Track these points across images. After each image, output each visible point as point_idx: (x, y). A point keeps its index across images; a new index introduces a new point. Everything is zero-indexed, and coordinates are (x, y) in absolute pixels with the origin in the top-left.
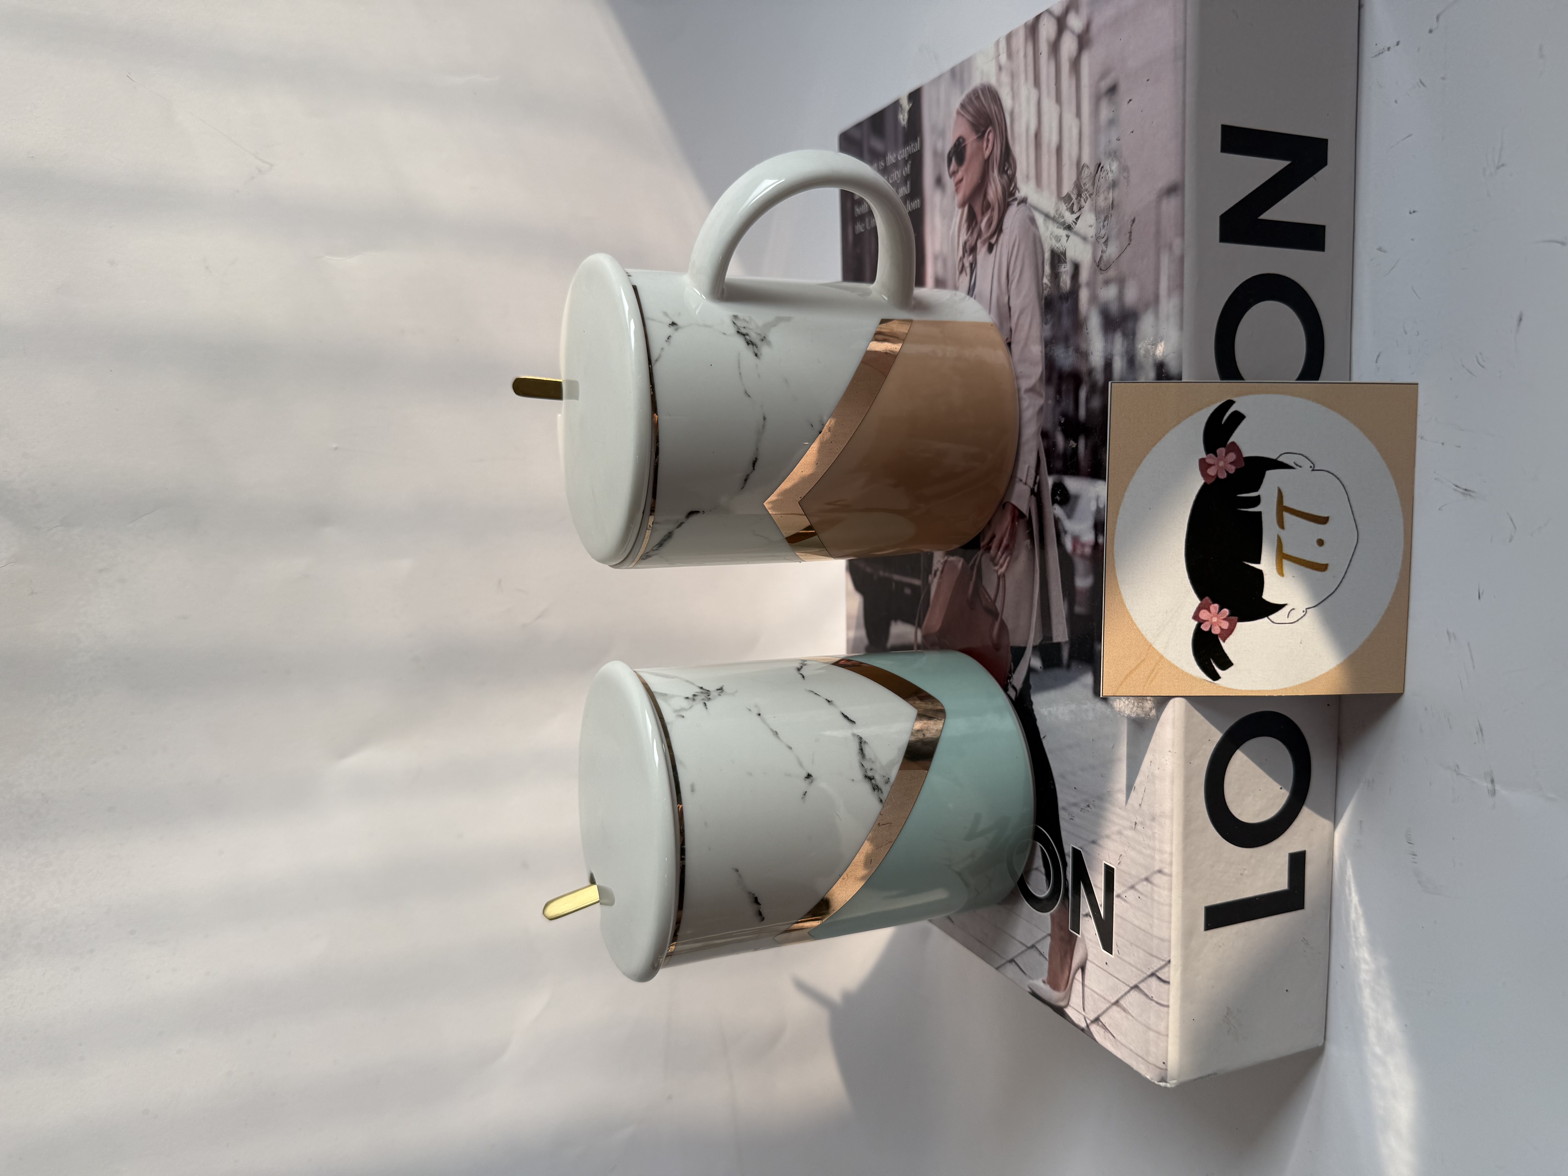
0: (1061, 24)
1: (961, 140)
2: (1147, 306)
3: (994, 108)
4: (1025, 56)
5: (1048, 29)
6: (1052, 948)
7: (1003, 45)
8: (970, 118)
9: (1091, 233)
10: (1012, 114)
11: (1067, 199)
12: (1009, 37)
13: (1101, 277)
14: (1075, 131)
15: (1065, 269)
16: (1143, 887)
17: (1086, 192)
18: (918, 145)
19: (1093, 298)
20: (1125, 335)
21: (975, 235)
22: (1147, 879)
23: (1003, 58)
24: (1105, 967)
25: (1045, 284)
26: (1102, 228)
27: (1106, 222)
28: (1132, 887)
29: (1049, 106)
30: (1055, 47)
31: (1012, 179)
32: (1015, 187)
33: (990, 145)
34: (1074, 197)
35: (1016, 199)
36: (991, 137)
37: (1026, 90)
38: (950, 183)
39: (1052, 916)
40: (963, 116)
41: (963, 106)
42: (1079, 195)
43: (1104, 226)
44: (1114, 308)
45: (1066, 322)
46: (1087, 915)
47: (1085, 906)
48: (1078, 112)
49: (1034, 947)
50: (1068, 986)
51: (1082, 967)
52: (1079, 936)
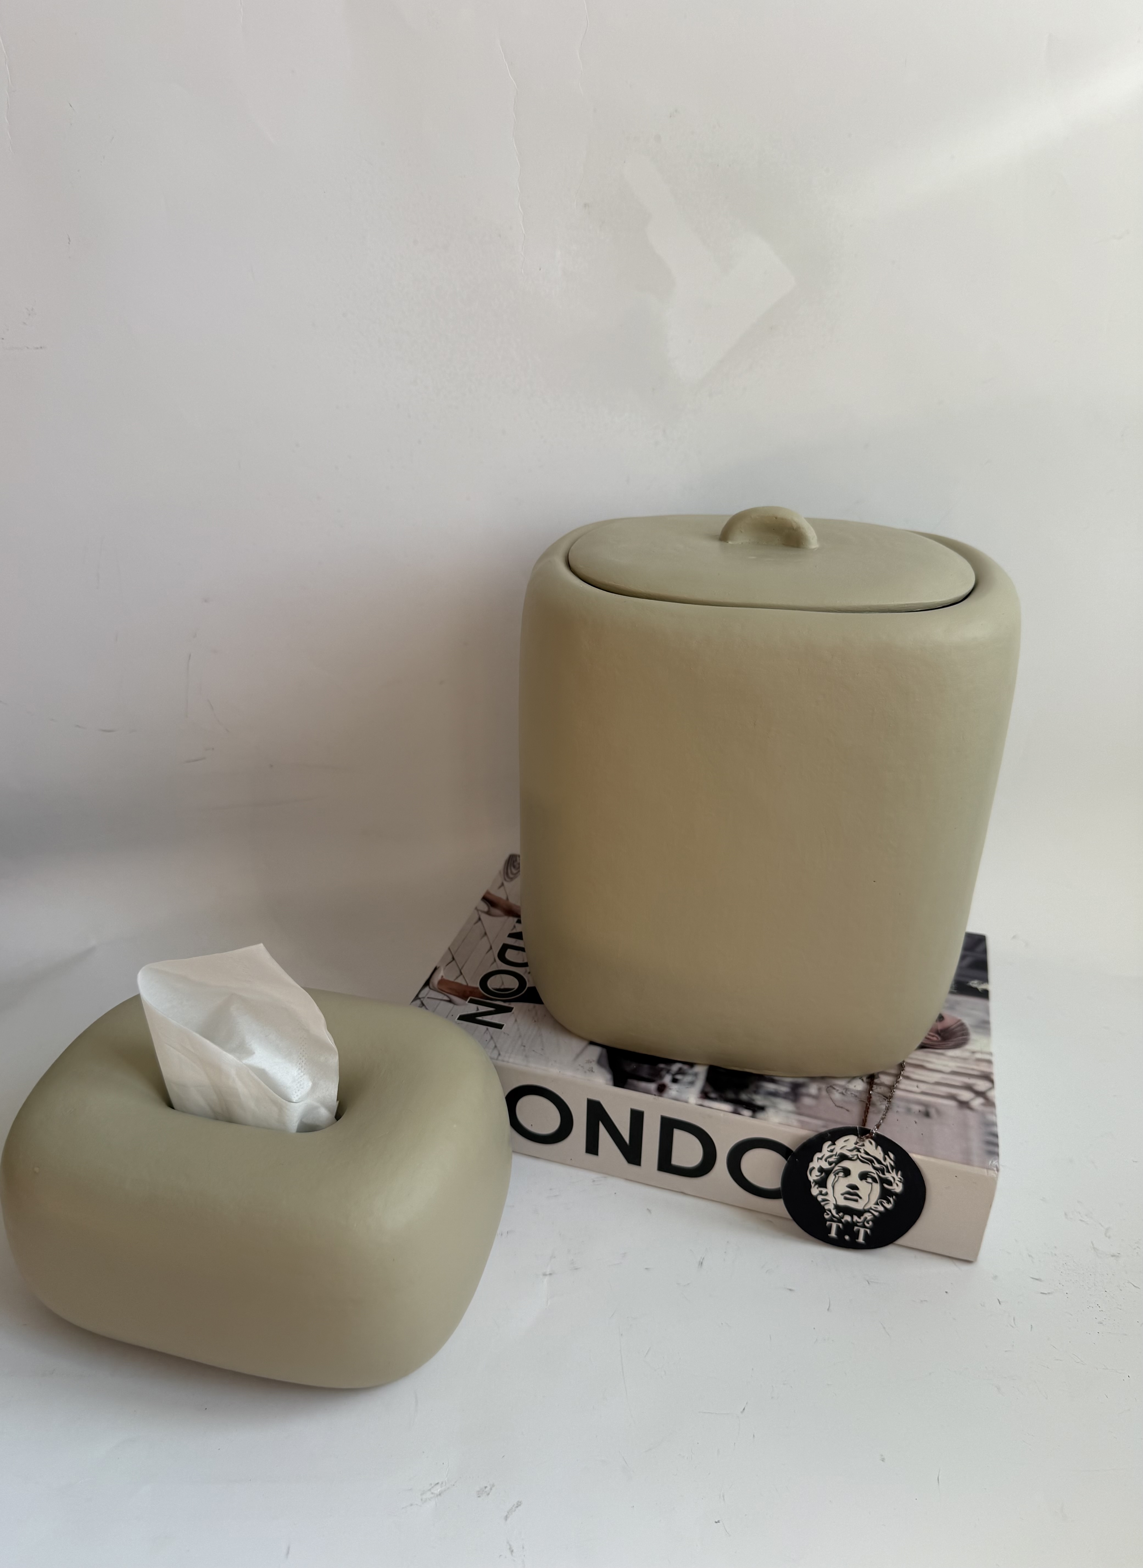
0: (981, 1094)
1: (941, 1019)
2: (798, 1108)
3: (951, 1044)
4: (973, 1069)
5: (982, 1085)
6: (460, 985)
7: (987, 1057)
8: (952, 1027)
12: (989, 1062)
14: (915, 1089)
16: (492, 1044)
20: (786, 1093)
22: (496, 1047)
23: (979, 1056)
24: (451, 1014)
27: (853, 1095)
28: (492, 1038)
29: (937, 1077)
30: (969, 1088)
33: (929, 1037)
36: (935, 1039)
37: (953, 1065)
39: (477, 988)
40: (956, 1023)
41: (962, 1024)
44: (804, 1090)
46: (478, 1009)
47: (483, 1009)
48: (923, 1093)
49: (461, 973)
50: (441, 991)
51: (450, 1001)
52: (467, 1002)
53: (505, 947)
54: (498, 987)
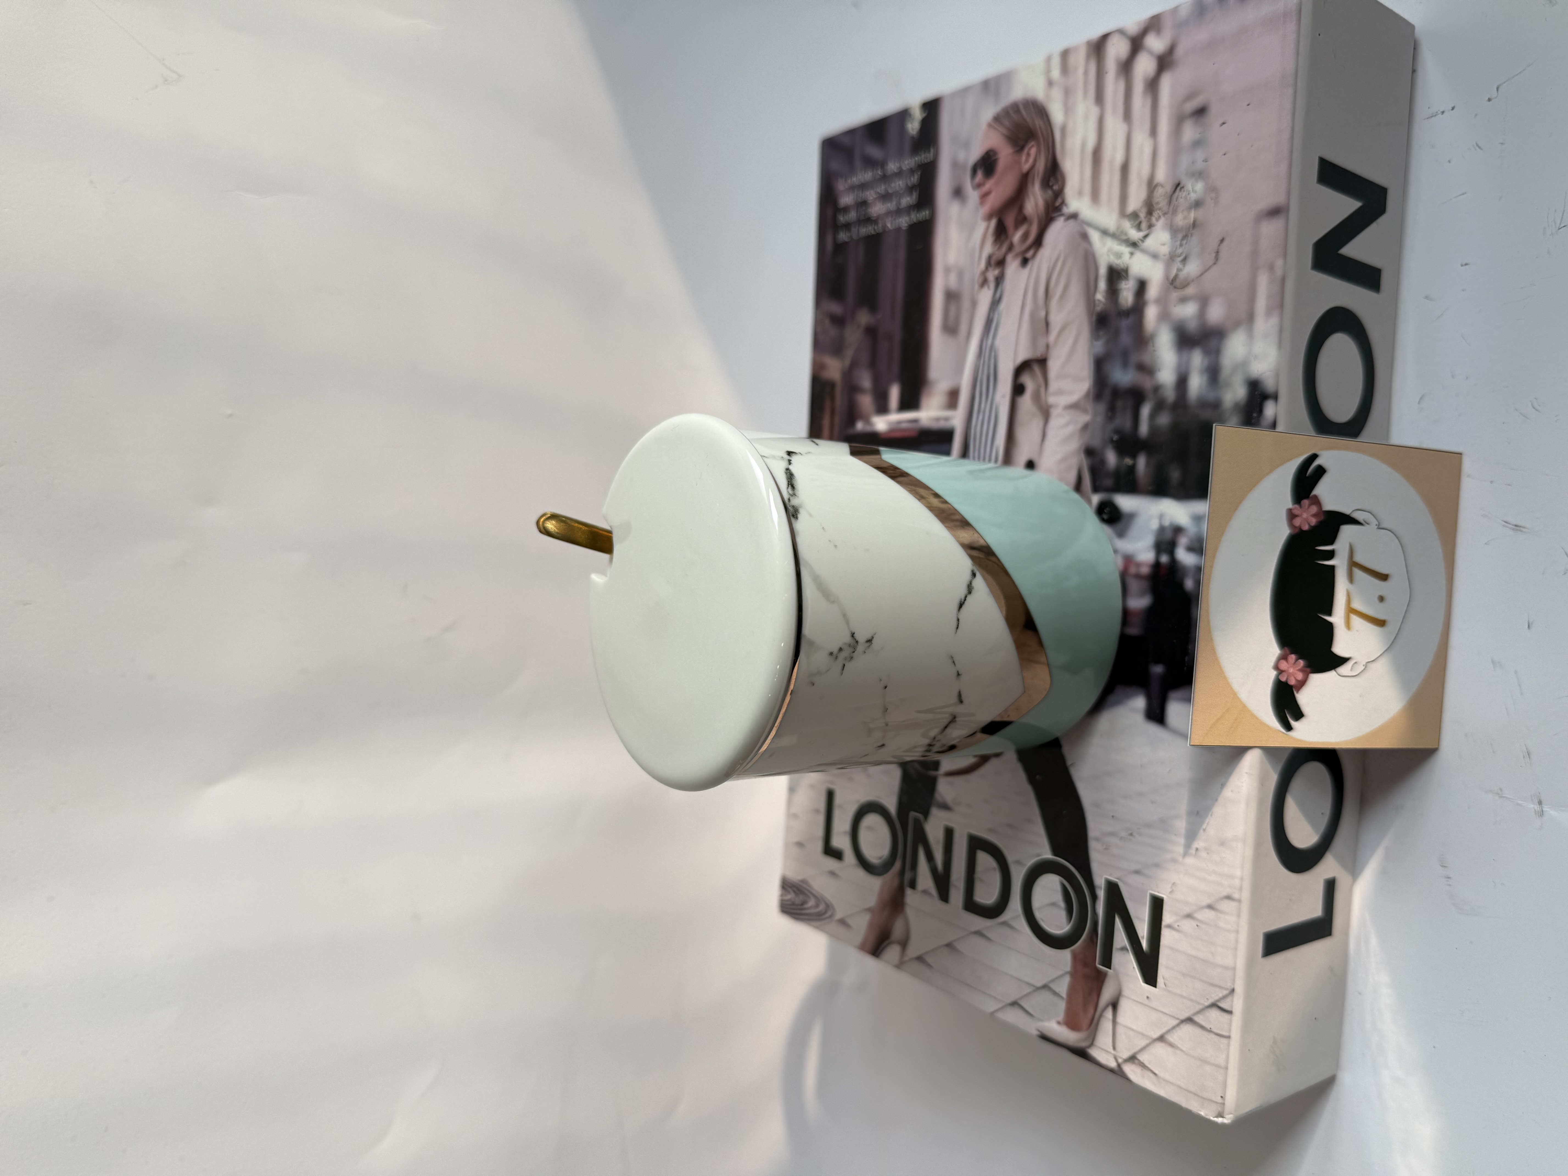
0: (1136, 44)
1: (991, 154)
2: (1237, 325)
3: (1039, 123)
4: (1086, 73)
6: (1071, 986)
7: (1056, 63)
8: (1004, 131)
9: (1165, 250)
10: (1064, 129)
11: (1135, 216)
12: (1065, 55)
13: (1175, 295)
14: (1148, 151)
15: (1127, 286)
16: (1204, 915)
17: (1158, 211)
18: (930, 156)
19: (1164, 316)
20: (1207, 352)
21: (1004, 249)
22: (1210, 907)
23: (1056, 73)
24: (1146, 1002)
25: (1099, 300)
26: (1178, 247)
27: (1184, 242)
28: (1189, 916)
29: (1113, 124)
30: (1126, 67)
31: (1059, 194)
32: (1063, 203)
33: (1031, 160)
34: (1142, 215)
35: (1062, 215)
36: (1033, 151)
37: (1084, 107)
38: (973, 195)
39: (1073, 953)
40: (995, 128)
41: (997, 119)
42: (1150, 213)
43: (1181, 245)
44: (1192, 326)
45: (1126, 339)
46: (1124, 949)
47: (1120, 938)
48: (1154, 132)
49: (1045, 987)
50: (1093, 1026)
51: (1115, 1005)
52: (1110, 972)
53: (971, 906)
54: (1062, 914)
